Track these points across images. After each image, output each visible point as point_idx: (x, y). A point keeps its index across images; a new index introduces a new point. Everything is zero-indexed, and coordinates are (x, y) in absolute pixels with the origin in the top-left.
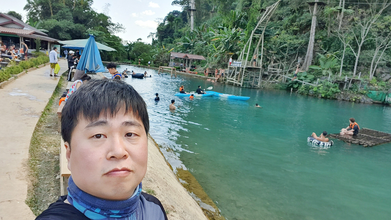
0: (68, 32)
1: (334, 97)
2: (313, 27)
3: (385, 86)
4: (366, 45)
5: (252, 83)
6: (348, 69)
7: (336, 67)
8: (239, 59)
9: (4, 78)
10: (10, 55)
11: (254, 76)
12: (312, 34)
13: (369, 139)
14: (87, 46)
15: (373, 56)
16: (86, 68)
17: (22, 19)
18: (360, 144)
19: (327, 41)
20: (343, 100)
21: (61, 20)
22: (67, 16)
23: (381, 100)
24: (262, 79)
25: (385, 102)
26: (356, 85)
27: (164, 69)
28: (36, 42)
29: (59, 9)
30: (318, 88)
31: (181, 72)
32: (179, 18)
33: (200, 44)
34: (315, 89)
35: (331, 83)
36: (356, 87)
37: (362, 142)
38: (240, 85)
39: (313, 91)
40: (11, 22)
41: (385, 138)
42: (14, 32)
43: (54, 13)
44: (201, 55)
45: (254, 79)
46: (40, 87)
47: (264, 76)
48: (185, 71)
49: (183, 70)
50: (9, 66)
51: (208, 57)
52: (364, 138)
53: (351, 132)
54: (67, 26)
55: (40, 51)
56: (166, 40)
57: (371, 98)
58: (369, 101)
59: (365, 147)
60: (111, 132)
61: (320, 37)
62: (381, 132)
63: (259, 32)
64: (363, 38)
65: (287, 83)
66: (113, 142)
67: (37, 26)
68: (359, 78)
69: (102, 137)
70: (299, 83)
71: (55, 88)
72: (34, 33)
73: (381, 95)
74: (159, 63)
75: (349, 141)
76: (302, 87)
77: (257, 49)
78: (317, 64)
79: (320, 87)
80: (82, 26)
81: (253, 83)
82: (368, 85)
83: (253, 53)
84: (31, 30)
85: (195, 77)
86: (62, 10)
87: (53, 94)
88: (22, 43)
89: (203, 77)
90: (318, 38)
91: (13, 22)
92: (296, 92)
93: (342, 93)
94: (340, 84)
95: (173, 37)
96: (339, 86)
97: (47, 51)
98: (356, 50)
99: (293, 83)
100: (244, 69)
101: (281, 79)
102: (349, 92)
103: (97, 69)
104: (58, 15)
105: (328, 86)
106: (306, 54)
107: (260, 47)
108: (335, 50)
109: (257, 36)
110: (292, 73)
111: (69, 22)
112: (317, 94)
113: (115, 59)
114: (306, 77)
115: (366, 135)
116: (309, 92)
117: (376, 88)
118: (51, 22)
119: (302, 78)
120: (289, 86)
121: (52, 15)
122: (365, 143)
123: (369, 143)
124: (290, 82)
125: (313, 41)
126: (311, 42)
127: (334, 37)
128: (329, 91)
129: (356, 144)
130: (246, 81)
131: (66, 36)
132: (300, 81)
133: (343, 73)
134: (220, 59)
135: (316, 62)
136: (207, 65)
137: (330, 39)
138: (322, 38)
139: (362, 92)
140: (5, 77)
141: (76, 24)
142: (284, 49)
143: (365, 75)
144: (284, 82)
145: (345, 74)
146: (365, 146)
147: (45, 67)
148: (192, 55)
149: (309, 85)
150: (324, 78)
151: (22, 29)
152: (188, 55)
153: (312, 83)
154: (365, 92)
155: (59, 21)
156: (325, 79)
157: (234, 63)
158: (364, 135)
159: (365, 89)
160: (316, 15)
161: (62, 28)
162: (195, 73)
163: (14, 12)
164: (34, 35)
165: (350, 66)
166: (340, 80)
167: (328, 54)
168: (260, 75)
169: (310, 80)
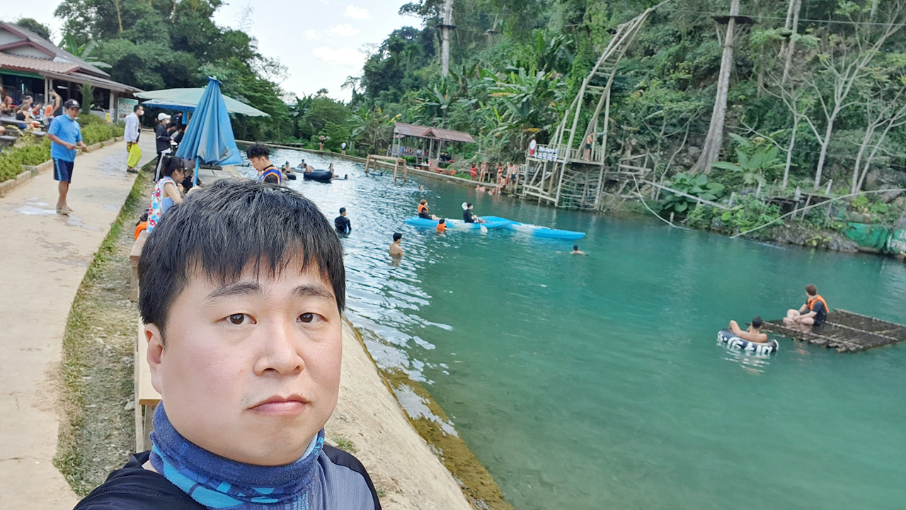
0: (156, 70)
1: (769, 236)
2: (723, 73)
3: (888, 214)
4: (845, 118)
5: (581, 198)
6: (802, 171)
7: (775, 166)
8: (553, 142)
9: (7, 174)
10: (23, 120)
11: (586, 184)
12: (721, 88)
13: (849, 335)
14: (203, 103)
15: (862, 143)
16: (198, 155)
17: (50, 38)
18: (828, 347)
19: (756, 106)
20: (790, 243)
21: (142, 41)
22: (155, 32)
23: (875, 246)
24: (604, 190)
25: (886, 249)
26: (819, 210)
27: (377, 161)
28: (82, 90)
29: (138, 17)
30: (733, 215)
31: (418, 170)
32: (415, 45)
33: (463, 106)
34: (724, 217)
35: (763, 204)
36: (821, 213)
37: (833, 342)
38: (552, 203)
39: (721, 220)
40: (25, 43)
41: (886, 334)
42: (31, 67)
43: (127, 25)
44: (464, 131)
45: (585, 189)
46: (91, 196)
47: (610, 184)
48: (426, 168)
49: (422, 164)
50: (18, 146)
51: (480, 137)
52: (838, 331)
53: (809, 318)
54: (156, 57)
55: (92, 112)
56: (386, 96)
57: (854, 241)
58: (849, 247)
59: (842, 352)
60: (267, 312)
61: (740, 97)
62: (878, 320)
63: (600, 83)
64: (838, 102)
65: (661, 201)
66: (271, 335)
67: (86, 53)
68: (827, 192)
69: (246, 320)
70: (689, 201)
71: (125, 198)
72: (78, 71)
73: (877, 234)
74: (366, 148)
75: (804, 339)
76: (694, 211)
77: (594, 121)
78: (732, 159)
79: (738, 211)
80: (189, 56)
81: (583, 200)
82: (848, 210)
83: (586, 129)
84: (72, 62)
85: (449, 182)
86: (146, 19)
87: (121, 212)
88: (50, 92)
89: (468, 182)
90: (736, 99)
91: (29, 45)
92: (682, 222)
93: (789, 226)
94: (783, 207)
95: (400, 89)
96: (781, 210)
97: (107, 114)
98: (822, 128)
99: (676, 202)
100: (563, 166)
101: (647, 192)
102: (804, 224)
103: (225, 157)
104: (134, 30)
105: (757, 211)
106: (706, 136)
107: (602, 115)
108: (774, 127)
109: (594, 90)
110: (674, 179)
111: (160, 46)
112: (730, 228)
113: (263, 135)
114: (704, 187)
115: (843, 326)
116: (711, 223)
117: (865, 218)
118: (117, 47)
119: (696, 189)
120: (666, 208)
121: (121, 29)
122: (840, 343)
123: (850, 343)
124: (669, 198)
125: (724, 105)
126: (718, 109)
127: (772, 97)
128: (757, 221)
129: (819, 345)
130: (568, 195)
131: (151, 80)
132: (692, 197)
133: (791, 180)
134: (508, 141)
135: (730, 154)
136: (478, 155)
137: (762, 101)
138: (745, 99)
139: (833, 226)
140: (9, 172)
141: (176, 50)
142: (655, 122)
143: (841, 188)
144: (655, 198)
145: (794, 182)
146: (839, 350)
147: (101, 150)
148: (444, 131)
149: (713, 207)
150: (746, 191)
151: (51, 59)
152: (434, 131)
153: (720, 202)
154: (840, 226)
155: (138, 43)
156: (749, 194)
157: (541, 152)
158: (840, 325)
159: (841, 219)
160: (730, 47)
161: (144, 61)
162: (451, 172)
163: (33, 21)
164: (76, 76)
165: (807, 165)
166: (784, 198)
167: (757, 138)
168: (600, 181)
169: (715, 195)
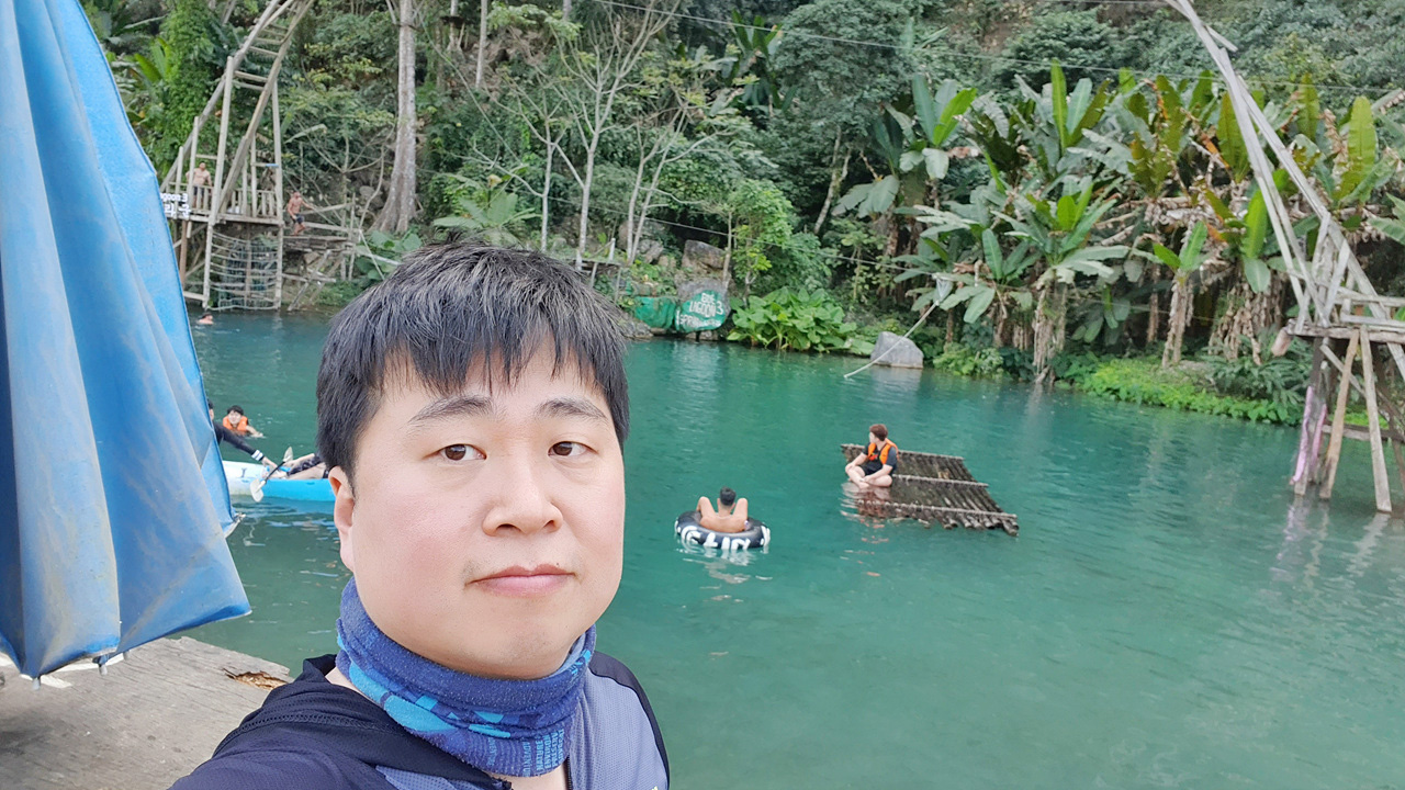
12: (405, 93)
23: (664, 325)
25: (675, 328)
26: (606, 283)
36: (608, 287)
47: (294, 258)
57: (645, 322)
58: (643, 331)
64: (597, 126)
73: (665, 308)
77: (249, 139)
100: (210, 228)
126: (404, 127)
144: (347, 275)
154: (630, 303)
159: (629, 293)
160: (411, 26)
167: (492, 176)
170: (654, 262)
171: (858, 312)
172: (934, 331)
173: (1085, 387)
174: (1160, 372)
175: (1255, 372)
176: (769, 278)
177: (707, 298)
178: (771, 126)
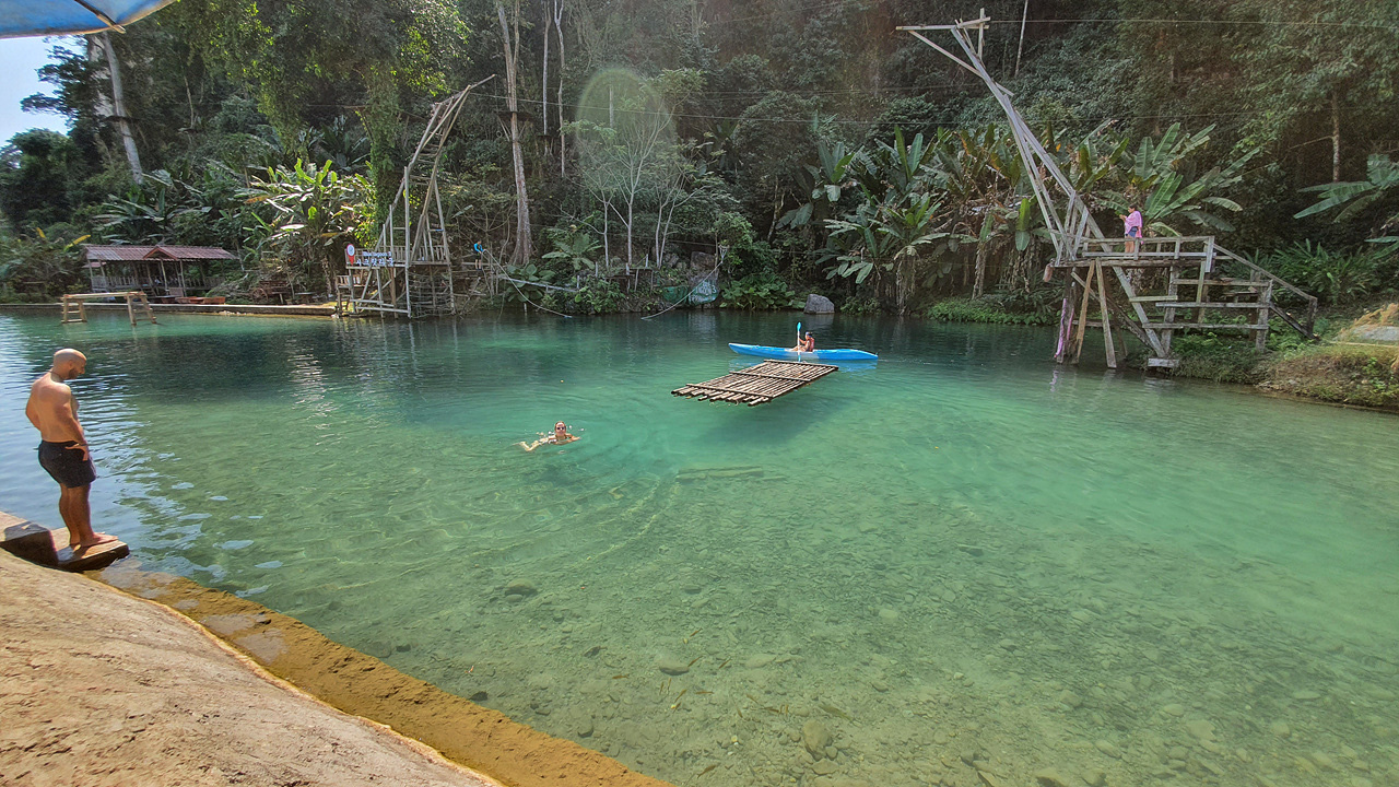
1: (617, 309)
5: (431, 304)
7: (590, 249)
8: (382, 244)
11: (433, 287)
23: (683, 303)
24: (454, 292)
25: (689, 304)
30: (583, 296)
33: (197, 216)
34: (577, 299)
36: (646, 283)
38: (404, 315)
39: (575, 303)
44: (210, 245)
45: (432, 293)
47: (458, 284)
49: (159, 296)
57: (671, 301)
61: (536, 190)
68: (646, 265)
73: (681, 293)
77: (424, 216)
79: (586, 292)
82: (660, 277)
93: (627, 298)
100: (406, 270)
102: (638, 294)
112: (585, 308)
114: (537, 275)
116: (566, 307)
117: (672, 282)
128: (606, 298)
130: (415, 303)
139: (656, 292)
148: (176, 249)
152: (161, 250)
154: (661, 291)
156: (588, 275)
157: (365, 258)
159: (659, 285)
160: (519, 142)
162: (218, 299)
167: (571, 226)
168: (451, 282)
170: (674, 267)
171: (795, 285)
172: (840, 291)
173: (930, 313)
174: (971, 302)
175: (1026, 297)
176: (742, 270)
177: (706, 284)
178: (737, 182)
